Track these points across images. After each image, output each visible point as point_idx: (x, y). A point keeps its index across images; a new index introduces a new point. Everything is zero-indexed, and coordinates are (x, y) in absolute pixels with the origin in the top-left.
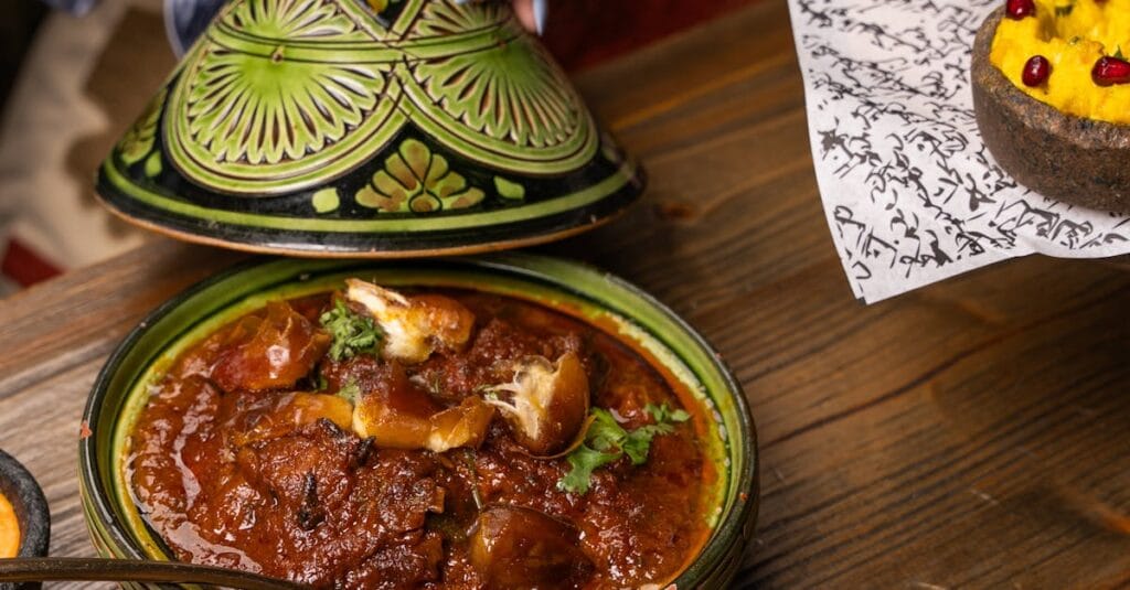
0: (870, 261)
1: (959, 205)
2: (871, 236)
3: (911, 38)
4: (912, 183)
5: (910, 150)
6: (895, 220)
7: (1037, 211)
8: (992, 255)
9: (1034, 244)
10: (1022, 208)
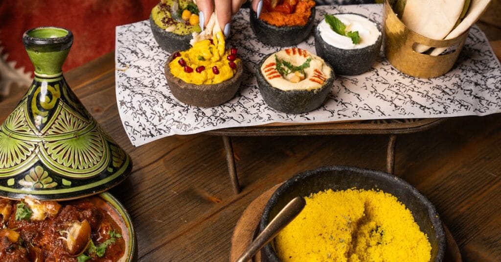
0: (135, 136)
1: (156, 121)
2: (134, 130)
3: (147, 70)
4: (143, 115)
5: (143, 105)
6: (140, 126)
7: (176, 121)
8: (164, 135)
9: (175, 131)
10: (172, 120)
